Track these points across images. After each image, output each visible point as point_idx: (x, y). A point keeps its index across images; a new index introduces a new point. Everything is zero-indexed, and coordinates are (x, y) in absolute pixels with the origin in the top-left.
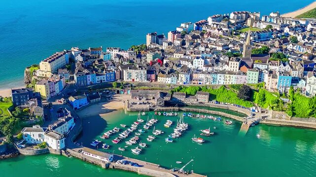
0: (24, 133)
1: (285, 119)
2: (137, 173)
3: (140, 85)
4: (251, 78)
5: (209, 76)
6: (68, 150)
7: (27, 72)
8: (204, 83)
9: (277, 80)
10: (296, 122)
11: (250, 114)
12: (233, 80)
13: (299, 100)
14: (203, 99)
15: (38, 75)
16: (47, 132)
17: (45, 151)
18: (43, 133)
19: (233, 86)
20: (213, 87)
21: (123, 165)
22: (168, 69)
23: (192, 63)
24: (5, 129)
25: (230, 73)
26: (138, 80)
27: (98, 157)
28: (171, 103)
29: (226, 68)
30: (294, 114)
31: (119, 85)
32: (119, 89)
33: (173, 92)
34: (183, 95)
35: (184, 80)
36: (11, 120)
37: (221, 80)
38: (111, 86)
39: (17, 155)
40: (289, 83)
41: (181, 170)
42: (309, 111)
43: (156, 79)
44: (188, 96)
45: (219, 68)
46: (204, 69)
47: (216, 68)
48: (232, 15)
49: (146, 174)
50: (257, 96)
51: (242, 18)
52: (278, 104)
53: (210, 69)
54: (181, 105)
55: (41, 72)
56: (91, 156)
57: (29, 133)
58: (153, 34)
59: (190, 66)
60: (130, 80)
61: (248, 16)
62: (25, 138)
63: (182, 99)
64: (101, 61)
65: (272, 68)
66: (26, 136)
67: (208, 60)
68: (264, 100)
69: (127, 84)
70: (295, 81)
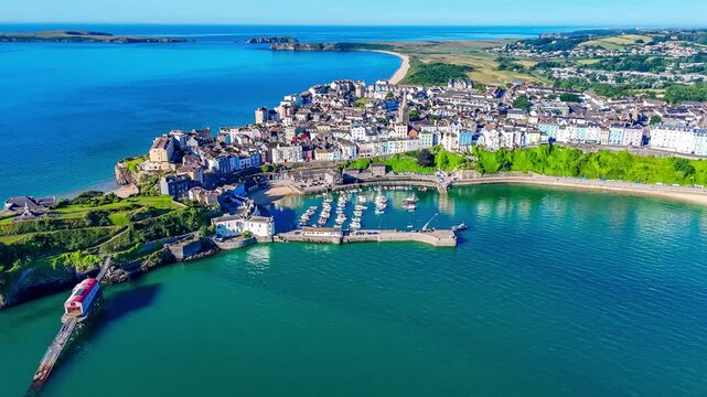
0: (217, 224)
1: (476, 177)
2: (376, 241)
3: (297, 165)
4: (424, 141)
5: (379, 145)
6: (281, 235)
7: (121, 169)
8: (372, 154)
9: (458, 139)
10: (488, 179)
11: (439, 179)
12: (406, 147)
13: (485, 156)
14: (378, 171)
15: (147, 168)
16: (248, 218)
17: (251, 242)
18: (242, 221)
19: (408, 154)
20: (385, 157)
21: (359, 236)
22: (324, 143)
23: (349, 133)
24: (189, 222)
25: (400, 139)
26: (291, 160)
27: (326, 234)
28: (348, 180)
29: (392, 134)
30: (484, 171)
31: (270, 169)
32: (273, 173)
33: (341, 169)
34: (356, 169)
35: (350, 153)
36: (193, 211)
37: (392, 149)
38: (260, 170)
39: (218, 251)
40: (470, 139)
41: (424, 229)
42: (498, 165)
43: (313, 157)
44: (361, 171)
45: (384, 135)
46: (367, 139)
47: (380, 136)
48: (333, 86)
49: (388, 240)
50: (438, 160)
51: (346, 89)
52: (465, 163)
53: (374, 138)
54: (360, 181)
55: (152, 165)
56: (316, 234)
57: (223, 223)
58: (263, 109)
59: (347, 137)
60: (281, 161)
61: (353, 89)
62: (217, 230)
63: (355, 175)
64: (222, 144)
65: (442, 129)
66: (219, 227)
67: (369, 128)
68: (447, 162)
69: (281, 166)
70: (475, 138)
